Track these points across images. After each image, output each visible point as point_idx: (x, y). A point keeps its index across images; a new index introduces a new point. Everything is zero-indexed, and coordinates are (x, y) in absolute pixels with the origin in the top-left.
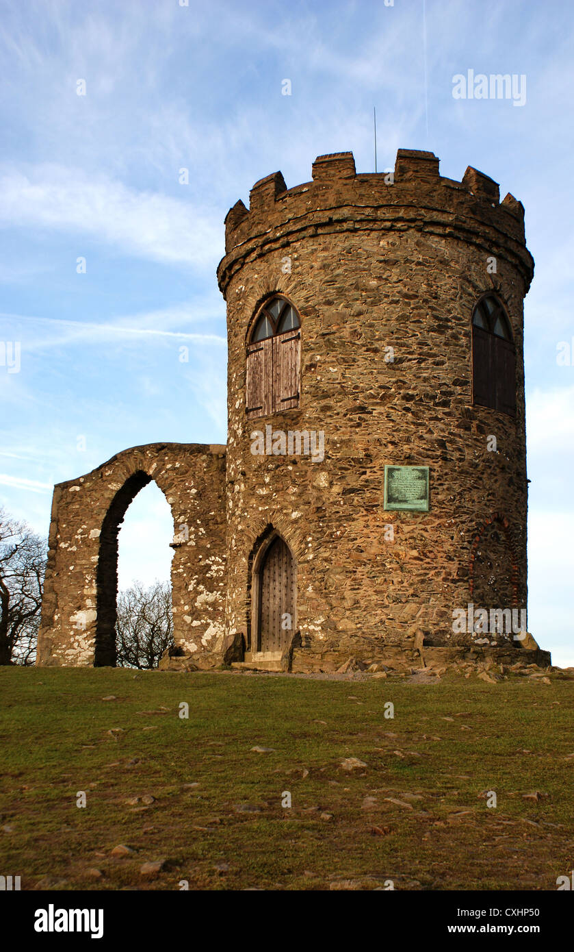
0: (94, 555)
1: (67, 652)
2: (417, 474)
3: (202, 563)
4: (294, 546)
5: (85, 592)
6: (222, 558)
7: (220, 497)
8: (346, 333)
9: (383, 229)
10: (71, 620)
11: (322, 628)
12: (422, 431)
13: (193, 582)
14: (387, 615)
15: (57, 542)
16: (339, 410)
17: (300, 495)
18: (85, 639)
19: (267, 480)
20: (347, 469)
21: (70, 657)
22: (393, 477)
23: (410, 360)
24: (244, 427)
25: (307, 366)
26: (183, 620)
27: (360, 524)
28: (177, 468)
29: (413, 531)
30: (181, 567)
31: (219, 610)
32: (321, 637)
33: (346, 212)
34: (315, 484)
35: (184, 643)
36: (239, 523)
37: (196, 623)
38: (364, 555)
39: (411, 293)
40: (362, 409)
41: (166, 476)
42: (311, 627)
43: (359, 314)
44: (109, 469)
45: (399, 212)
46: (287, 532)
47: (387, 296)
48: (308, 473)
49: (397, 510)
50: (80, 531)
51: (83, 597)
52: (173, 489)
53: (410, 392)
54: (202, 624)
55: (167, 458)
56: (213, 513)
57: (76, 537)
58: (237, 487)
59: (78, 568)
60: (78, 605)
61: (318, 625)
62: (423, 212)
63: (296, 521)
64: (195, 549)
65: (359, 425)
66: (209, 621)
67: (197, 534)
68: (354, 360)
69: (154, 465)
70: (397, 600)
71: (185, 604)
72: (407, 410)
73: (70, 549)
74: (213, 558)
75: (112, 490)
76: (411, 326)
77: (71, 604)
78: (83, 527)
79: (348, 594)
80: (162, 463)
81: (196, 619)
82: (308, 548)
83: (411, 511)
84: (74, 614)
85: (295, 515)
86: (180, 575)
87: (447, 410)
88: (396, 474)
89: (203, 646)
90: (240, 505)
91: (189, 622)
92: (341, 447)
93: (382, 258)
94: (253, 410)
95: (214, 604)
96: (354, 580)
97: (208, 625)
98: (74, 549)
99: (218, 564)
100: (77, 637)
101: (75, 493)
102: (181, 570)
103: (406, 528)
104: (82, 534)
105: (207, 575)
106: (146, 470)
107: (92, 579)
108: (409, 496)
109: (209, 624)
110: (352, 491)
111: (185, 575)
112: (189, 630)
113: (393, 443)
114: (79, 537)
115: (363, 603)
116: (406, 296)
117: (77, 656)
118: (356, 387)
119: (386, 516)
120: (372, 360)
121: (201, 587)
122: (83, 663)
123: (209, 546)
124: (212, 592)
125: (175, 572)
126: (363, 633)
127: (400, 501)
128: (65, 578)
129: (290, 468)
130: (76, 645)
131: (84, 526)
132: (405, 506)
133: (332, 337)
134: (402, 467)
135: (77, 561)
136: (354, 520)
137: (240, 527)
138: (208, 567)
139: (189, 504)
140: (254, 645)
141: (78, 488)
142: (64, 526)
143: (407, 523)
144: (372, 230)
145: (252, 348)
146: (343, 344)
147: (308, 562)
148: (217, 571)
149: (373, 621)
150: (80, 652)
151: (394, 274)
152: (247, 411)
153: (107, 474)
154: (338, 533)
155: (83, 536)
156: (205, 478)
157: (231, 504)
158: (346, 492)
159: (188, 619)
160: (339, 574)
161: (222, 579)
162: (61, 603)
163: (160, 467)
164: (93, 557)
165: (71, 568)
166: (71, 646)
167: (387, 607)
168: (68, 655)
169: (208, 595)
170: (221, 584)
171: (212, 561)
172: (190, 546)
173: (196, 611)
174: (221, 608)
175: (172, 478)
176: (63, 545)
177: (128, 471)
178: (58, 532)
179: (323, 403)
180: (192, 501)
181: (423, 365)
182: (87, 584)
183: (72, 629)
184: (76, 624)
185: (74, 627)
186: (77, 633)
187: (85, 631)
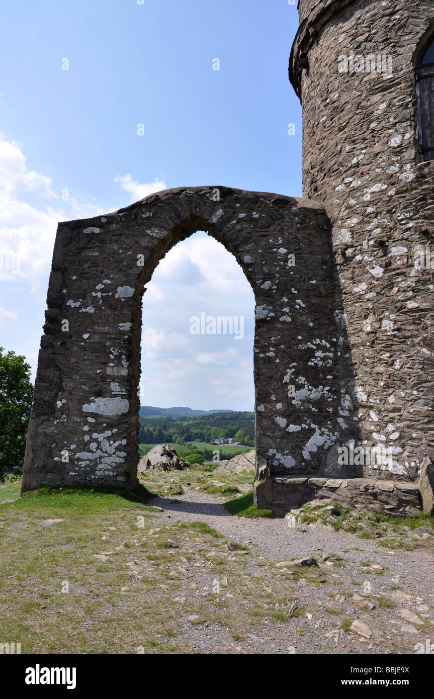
0: (124, 322)
1: (78, 455)
5: (109, 371)
6: (331, 342)
7: (325, 263)
10: (84, 410)
15: (64, 299)
18: (108, 438)
21: (83, 464)
26: (274, 423)
28: (256, 219)
30: (271, 349)
31: (328, 412)
35: (274, 455)
37: (293, 428)
41: (238, 227)
44: (147, 210)
50: (100, 286)
51: (105, 378)
52: (250, 245)
54: (303, 429)
55: (238, 205)
56: (314, 282)
57: (94, 294)
58: (397, 250)
59: (97, 338)
60: (97, 388)
64: (292, 326)
66: (313, 426)
69: (220, 212)
71: (277, 401)
73: (83, 310)
74: (318, 341)
75: (152, 237)
77: (84, 387)
78: (104, 282)
80: (232, 210)
81: (294, 423)
84: (89, 402)
86: (269, 360)
89: (304, 460)
91: (283, 425)
94: (432, 149)
95: (320, 404)
97: (311, 432)
98: (90, 310)
99: (325, 349)
100: (95, 435)
101: (93, 234)
102: (271, 354)
104: (102, 291)
105: (310, 363)
106: (205, 216)
107: (121, 354)
109: (314, 430)
111: (278, 361)
112: (283, 437)
114: (99, 295)
117: (96, 462)
121: (302, 379)
122: (107, 473)
123: (311, 324)
124: (317, 387)
125: (261, 355)
128: (75, 349)
130: (93, 446)
131: (108, 281)
135: (96, 327)
138: (311, 353)
139: (276, 266)
141: (97, 230)
142: (74, 278)
148: (324, 359)
150: (101, 457)
153: (144, 216)
155: (104, 294)
156: (299, 236)
159: (281, 421)
162: (68, 384)
163: (229, 215)
164: (121, 324)
165: (86, 336)
166: (85, 447)
168: (79, 459)
169: (310, 390)
171: (316, 345)
172: (284, 322)
173: (294, 411)
175: (249, 230)
176: (71, 303)
178: (64, 285)
180: (282, 263)
182: (113, 361)
183: (86, 423)
184: (93, 415)
185: (90, 420)
186: (96, 428)
187: (110, 426)
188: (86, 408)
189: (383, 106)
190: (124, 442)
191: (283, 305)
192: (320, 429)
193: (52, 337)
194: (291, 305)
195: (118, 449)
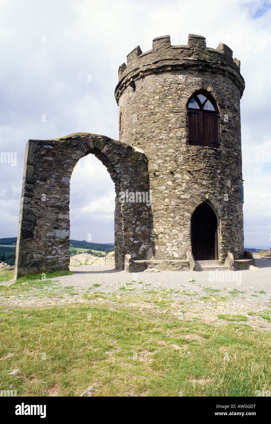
1: (46, 257)
10: (48, 235)
17: (221, 189)
20: (235, 181)
21: (49, 261)
25: (223, 131)
26: (129, 240)
34: (227, 185)
37: (135, 242)
44: (74, 142)
46: (216, 205)
48: (225, 180)
50: (54, 176)
51: (58, 220)
52: (119, 165)
54: (139, 242)
55: (113, 146)
57: (51, 179)
59: (53, 201)
60: (54, 225)
63: (220, 200)
66: (142, 241)
69: (106, 148)
71: (130, 231)
73: (45, 186)
75: (77, 155)
77: (48, 224)
78: (55, 174)
81: (136, 240)
82: (225, 214)
84: (50, 231)
89: (139, 254)
91: (132, 241)
96: (237, 229)
98: (49, 187)
100: (54, 247)
101: (49, 148)
104: (55, 178)
105: (141, 216)
109: (142, 243)
111: (130, 215)
112: (132, 245)
114: (53, 180)
117: (55, 260)
119: (241, 204)
121: (138, 223)
124: (143, 225)
125: (125, 212)
128: (43, 205)
130: (54, 252)
131: (58, 174)
133: (229, 122)
135: (52, 196)
138: (142, 212)
142: (40, 170)
147: (225, 220)
148: (145, 215)
150: (58, 257)
155: (56, 180)
159: (132, 239)
162: (39, 223)
166: (50, 253)
168: (48, 259)
169: (141, 227)
173: (136, 235)
176: (39, 182)
178: (35, 173)
180: (131, 174)
184: (53, 237)
185: (51, 240)
186: (54, 244)
189: (174, 119)
192: (144, 242)
193: (30, 199)
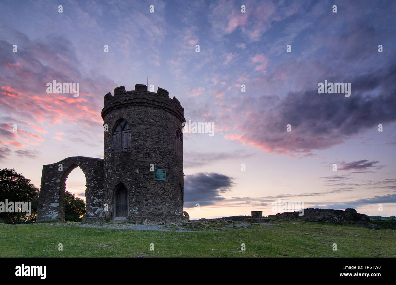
1: (48, 215)
2: (163, 171)
3: (96, 191)
4: (128, 188)
5: (55, 198)
7: (102, 173)
8: (144, 133)
9: (154, 107)
11: (137, 211)
12: (164, 161)
13: (93, 196)
14: (155, 207)
15: (45, 183)
16: (142, 153)
17: (130, 175)
18: (55, 211)
19: (120, 170)
20: (144, 169)
21: (49, 217)
22: (157, 172)
23: (161, 142)
24: (112, 155)
25: (133, 140)
26: (89, 207)
27: (148, 183)
28: (87, 164)
29: (161, 186)
30: (89, 192)
32: (137, 213)
33: (145, 101)
34: (135, 172)
35: (89, 213)
36: (110, 181)
37: (93, 208)
38: (149, 191)
39: (162, 125)
40: (149, 153)
41: (83, 166)
42: (134, 210)
43: (148, 128)
44: (63, 162)
45: (159, 104)
46: (126, 184)
47: (155, 125)
48: (133, 169)
49: (158, 180)
50: (53, 179)
52: (86, 170)
53: (161, 150)
54: (95, 208)
55: (83, 161)
56: (99, 177)
57: (51, 181)
58: (109, 171)
59: (52, 191)
60: (52, 201)
61: (136, 210)
62: (165, 105)
63: (129, 181)
65: (147, 157)
67: (94, 183)
68: (146, 140)
69: (79, 163)
70: (158, 204)
71: (90, 202)
72: (160, 155)
73: (49, 185)
75: (65, 169)
76: (161, 134)
77: (49, 201)
79: (144, 202)
82: (133, 189)
83: (161, 181)
84: (50, 204)
85: (129, 180)
86: (88, 194)
87: (169, 156)
88: (158, 171)
89: (96, 214)
90: (110, 176)
92: (143, 163)
93: (154, 115)
94: (115, 150)
95: (100, 203)
96: (146, 198)
97: (97, 208)
98: (51, 185)
99: (101, 191)
100: (52, 211)
101: (51, 168)
103: (160, 185)
104: (53, 180)
105: (97, 195)
106: (76, 164)
108: (161, 177)
110: (146, 174)
111: (90, 194)
112: (91, 210)
113: (157, 163)
114: (53, 181)
115: (148, 204)
116: (161, 126)
118: (147, 147)
119: (155, 182)
120: (151, 141)
121: (95, 198)
122: (54, 219)
123: (97, 186)
124: (99, 199)
126: (149, 212)
127: (159, 178)
128: (47, 193)
129: (127, 167)
131: (55, 178)
132: (160, 179)
133: (140, 133)
134: (159, 169)
135: (52, 189)
136: (146, 182)
137: (110, 182)
138: (97, 193)
140: (115, 215)
141: (52, 167)
142: (47, 178)
143: (160, 184)
144: (152, 107)
145: (115, 133)
146: (143, 136)
147: (133, 193)
148: (100, 194)
149: (151, 209)
150: (53, 216)
151: (158, 119)
152: (113, 150)
154: (142, 185)
156: (97, 167)
157: (106, 175)
158: (144, 175)
159: (91, 207)
160: (142, 196)
161: (102, 196)
162: (46, 201)
163: (81, 163)
164: (57, 188)
165: (50, 190)
166: (50, 214)
167: (155, 205)
169: (97, 200)
170: (102, 197)
171: (99, 191)
172: (92, 186)
173: (93, 204)
174: (102, 204)
175: (86, 167)
176: (46, 183)
177: (70, 164)
178: (45, 180)
179: (138, 150)
180: (92, 174)
181: (164, 144)
182: (56, 195)
183: (50, 209)
184: (52, 207)
185: (51, 208)
186: (52, 209)
187: (55, 209)
188: (50, 205)
189: (108, 140)
190: (58, 212)
191: (92, 183)
192: (99, 208)
194: (94, 182)
195: (57, 213)
